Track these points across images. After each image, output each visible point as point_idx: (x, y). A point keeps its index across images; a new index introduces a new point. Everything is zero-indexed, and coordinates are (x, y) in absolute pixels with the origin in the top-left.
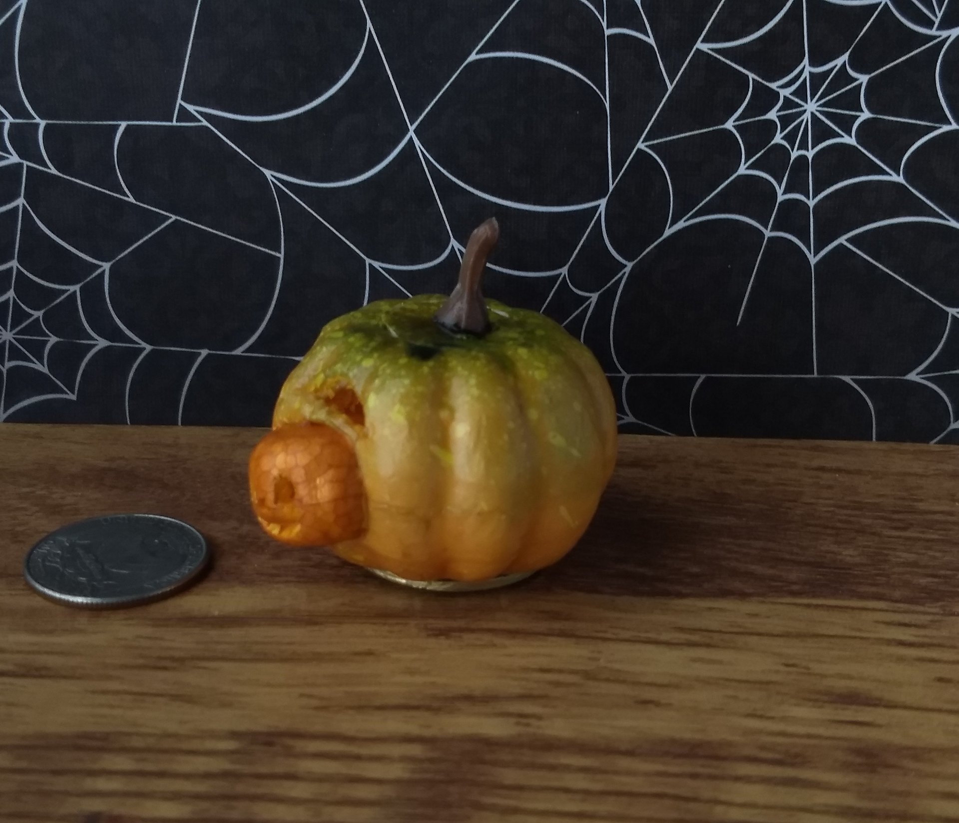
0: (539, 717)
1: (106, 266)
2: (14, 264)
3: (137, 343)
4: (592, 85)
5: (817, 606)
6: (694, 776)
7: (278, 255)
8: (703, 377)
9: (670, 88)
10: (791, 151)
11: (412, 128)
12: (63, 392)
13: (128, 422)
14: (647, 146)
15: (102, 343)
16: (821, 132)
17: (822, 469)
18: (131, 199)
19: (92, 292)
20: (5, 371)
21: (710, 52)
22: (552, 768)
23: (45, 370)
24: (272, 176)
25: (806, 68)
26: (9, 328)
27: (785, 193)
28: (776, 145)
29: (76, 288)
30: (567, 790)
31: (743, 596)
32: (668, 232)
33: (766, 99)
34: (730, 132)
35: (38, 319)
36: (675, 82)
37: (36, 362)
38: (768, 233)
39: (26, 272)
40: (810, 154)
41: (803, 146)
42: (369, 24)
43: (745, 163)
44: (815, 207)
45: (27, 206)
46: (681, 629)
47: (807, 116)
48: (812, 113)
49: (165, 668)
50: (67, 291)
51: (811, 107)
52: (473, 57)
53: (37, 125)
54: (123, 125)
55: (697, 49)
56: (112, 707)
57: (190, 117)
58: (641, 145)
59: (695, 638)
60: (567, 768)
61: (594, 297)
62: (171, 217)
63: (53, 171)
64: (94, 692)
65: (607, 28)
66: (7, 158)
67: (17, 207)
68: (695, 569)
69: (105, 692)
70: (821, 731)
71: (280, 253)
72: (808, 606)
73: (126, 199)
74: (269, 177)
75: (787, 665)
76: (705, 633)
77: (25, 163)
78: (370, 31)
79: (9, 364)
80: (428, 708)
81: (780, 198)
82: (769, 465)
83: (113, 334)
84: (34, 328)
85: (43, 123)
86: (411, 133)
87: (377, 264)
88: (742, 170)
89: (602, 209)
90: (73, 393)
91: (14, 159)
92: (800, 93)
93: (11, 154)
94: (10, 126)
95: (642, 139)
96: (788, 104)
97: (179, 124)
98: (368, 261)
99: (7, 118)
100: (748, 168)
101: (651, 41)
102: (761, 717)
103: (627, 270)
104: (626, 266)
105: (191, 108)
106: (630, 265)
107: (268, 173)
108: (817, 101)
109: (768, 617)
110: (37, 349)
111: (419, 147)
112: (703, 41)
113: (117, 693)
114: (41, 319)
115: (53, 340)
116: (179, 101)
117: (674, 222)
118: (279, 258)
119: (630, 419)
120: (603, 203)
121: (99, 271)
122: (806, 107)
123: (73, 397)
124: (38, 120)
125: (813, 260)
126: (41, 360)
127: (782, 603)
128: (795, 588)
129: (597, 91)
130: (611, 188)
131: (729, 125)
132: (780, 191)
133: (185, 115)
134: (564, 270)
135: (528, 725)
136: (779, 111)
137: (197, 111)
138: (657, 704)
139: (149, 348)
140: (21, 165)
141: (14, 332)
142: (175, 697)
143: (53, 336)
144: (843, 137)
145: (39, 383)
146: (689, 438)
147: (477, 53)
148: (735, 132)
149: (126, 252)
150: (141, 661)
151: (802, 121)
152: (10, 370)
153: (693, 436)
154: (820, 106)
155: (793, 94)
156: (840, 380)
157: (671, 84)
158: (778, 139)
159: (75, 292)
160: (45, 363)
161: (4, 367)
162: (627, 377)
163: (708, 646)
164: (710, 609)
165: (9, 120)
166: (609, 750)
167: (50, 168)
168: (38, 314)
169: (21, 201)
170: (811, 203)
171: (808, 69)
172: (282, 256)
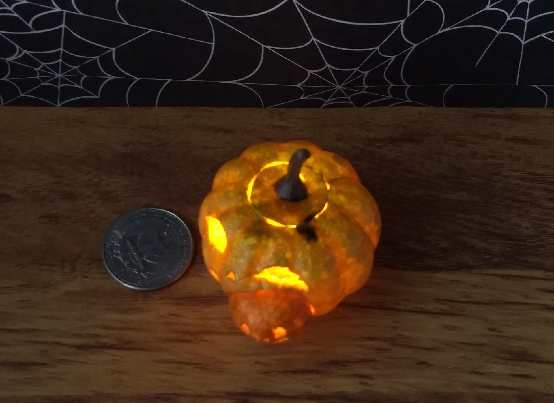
0: (371, 377)
1: (113, 49)
2: (61, 49)
3: (131, 77)
8: (452, 85)
12: (92, 95)
13: (128, 105)
15: (112, 77)
17: (515, 139)
18: (127, 24)
19: (106, 59)
20: (59, 88)
23: (82, 87)
24: (208, 13)
26: (60, 72)
27: (511, 17)
29: (96, 57)
32: (439, 32)
35: (76, 69)
37: (76, 84)
38: (499, 33)
39: (68, 52)
40: (530, 2)
43: (490, 5)
44: (529, 22)
45: (67, 27)
46: (438, 300)
49: (187, 341)
50: (91, 59)
56: (168, 373)
59: (445, 307)
61: (394, 57)
62: (149, 30)
63: (81, 13)
64: (157, 361)
66: (54, 9)
67: (62, 28)
68: (444, 245)
69: (162, 361)
70: (505, 383)
71: (212, 43)
72: (502, 276)
73: (124, 23)
74: (206, 14)
75: (491, 330)
76: (450, 303)
77: (65, 11)
79: (60, 86)
81: (509, 19)
82: (485, 137)
83: (118, 74)
84: (74, 72)
87: (268, 47)
88: (488, 8)
89: (402, 24)
90: (97, 96)
91: (58, 9)
93: (56, 8)
98: (263, 46)
100: (491, 7)
103: (414, 47)
104: (413, 45)
106: (415, 45)
107: (206, 12)
109: (482, 288)
110: (76, 80)
113: (168, 362)
114: (78, 69)
117: (444, 28)
118: (212, 45)
119: (409, 101)
120: (403, 22)
121: (109, 51)
123: (98, 97)
125: (524, 43)
126: (78, 84)
127: (489, 275)
128: (497, 260)
130: (409, 15)
132: (509, 16)
134: (377, 48)
135: (366, 384)
138: (428, 365)
139: (138, 79)
140: (62, 12)
141: (63, 74)
142: (197, 365)
143: (84, 75)
145: (78, 92)
146: (441, 108)
149: (125, 44)
150: (175, 335)
152: (61, 88)
153: (444, 107)
156: (531, 86)
159: (96, 59)
160: (81, 84)
161: (58, 86)
162: (409, 86)
163: (452, 314)
167: (79, 13)
168: (76, 67)
169: (63, 26)
170: (527, 21)
172: (213, 44)
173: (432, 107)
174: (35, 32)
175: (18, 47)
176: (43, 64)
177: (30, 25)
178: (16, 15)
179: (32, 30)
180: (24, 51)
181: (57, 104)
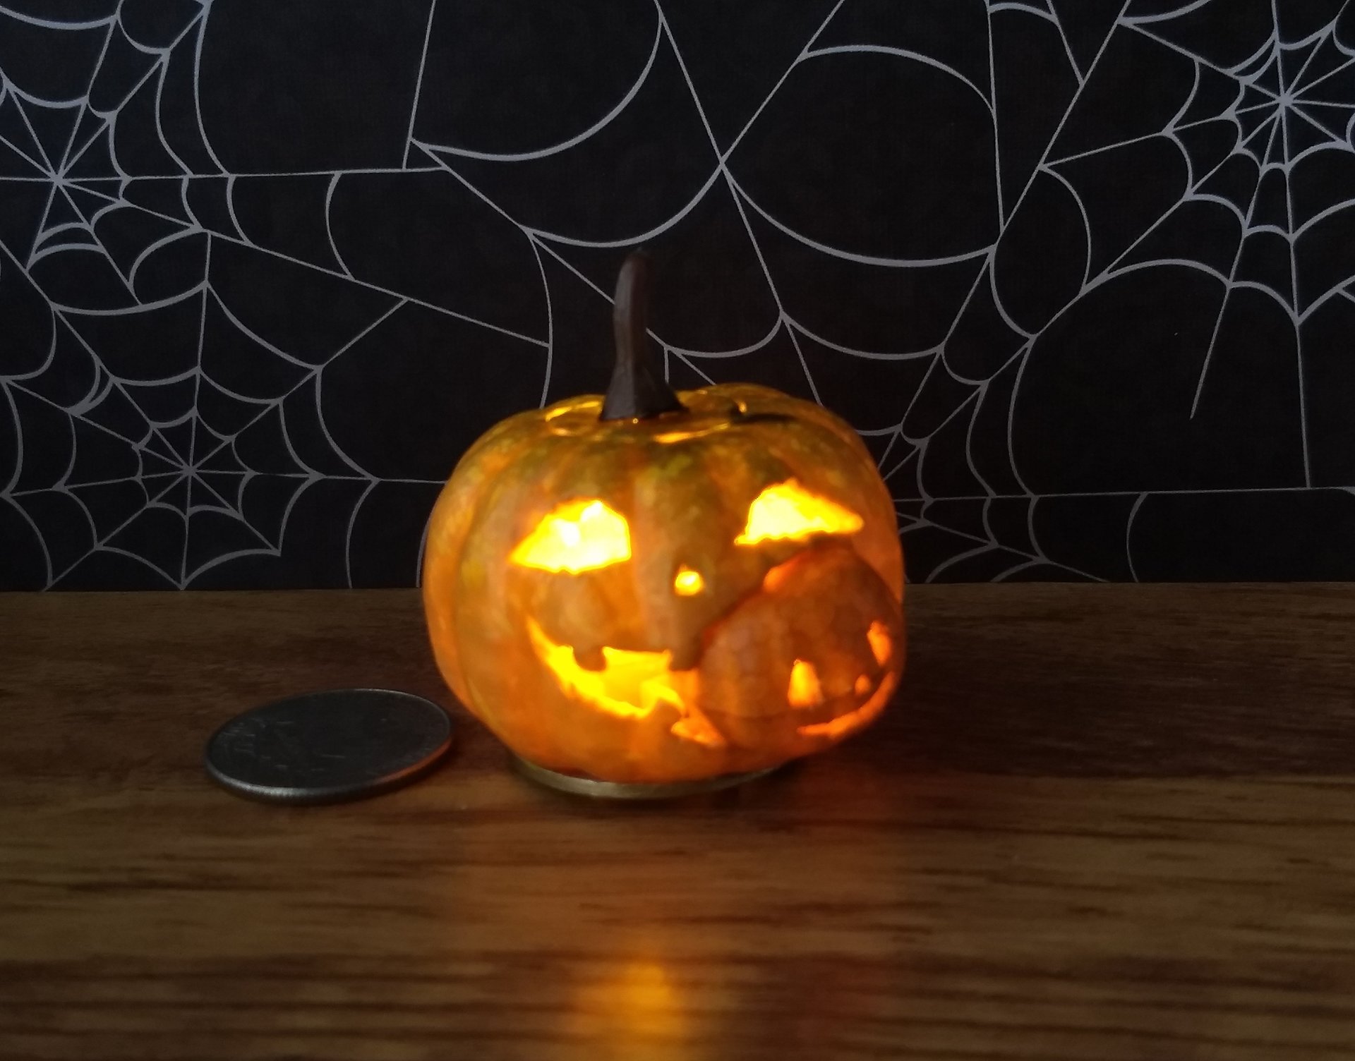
0: (926, 931)
1: (318, 370)
2: (197, 371)
3: (359, 475)
4: (971, 84)
5: (1332, 786)
6: (1162, 1005)
7: (545, 345)
8: (1144, 494)
9: (1082, 83)
10: (1258, 164)
11: (723, 159)
12: (263, 546)
13: (350, 583)
14: (1050, 168)
15: (314, 476)
16: (1302, 135)
18: (349, 277)
19: (300, 406)
20: (186, 518)
21: (1138, 29)
22: (950, 996)
23: (239, 516)
24: (536, 236)
25: (1276, 45)
26: (191, 459)
27: (1251, 226)
28: (1238, 156)
29: (278, 402)
30: (972, 1025)
31: (1221, 774)
32: (1086, 289)
33: (1221, 91)
34: (1170, 140)
35: (229, 446)
36: (1088, 75)
37: (228, 505)
38: (1230, 284)
39: (213, 383)
40: (1287, 167)
41: (1277, 156)
42: (662, 19)
43: (1193, 185)
44: (1299, 242)
45: (213, 291)
46: (1132, 818)
47: (1280, 113)
48: (1288, 110)
49: (393, 875)
50: (267, 405)
51: (1286, 100)
52: (804, 55)
53: (225, 180)
54: (337, 174)
55: (1119, 26)
56: (318, 923)
57: (425, 160)
58: (1042, 166)
59: (1153, 828)
60: (972, 996)
61: (984, 386)
62: (401, 299)
63: (247, 242)
64: (295, 906)
65: (990, 4)
66: (187, 227)
67: (201, 293)
68: (1147, 743)
69: (309, 906)
71: (547, 342)
73: (343, 276)
74: (531, 238)
75: (1292, 861)
76: (1168, 822)
77: (210, 233)
78: (663, 27)
79: (191, 510)
80: (765, 920)
81: (1247, 232)
82: (1246, 614)
83: (327, 463)
84: (225, 459)
85: (232, 178)
86: (722, 166)
87: (679, 352)
88: (1190, 195)
89: (991, 259)
90: (277, 546)
91: (196, 228)
92: (1269, 80)
93: (191, 222)
94: (189, 182)
95: (1044, 158)
96: (1252, 97)
97: (410, 170)
98: (667, 348)
99: (185, 173)
100: (1197, 192)
101: (1053, 17)
102: (1260, 928)
103: (1029, 345)
104: (1027, 339)
105: (425, 147)
106: (1033, 338)
107: (529, 232)
108: (1294, 91)
109: (1260, 800)
110: (228, 487)
111: (734, 187)
112: (1126, 15)
114: (233, 445)
115: (249, 474)
116: (410, 139)
117: (1093, 275)
118: (546, 349)
119: (1041, 559)
120: (992, 250)
121: (308, 377)
122: (1278, 100)
123: (276, 552)
124: (225, 174)
125: (1298, 320)
126: (234, 504)
128: (1299, 762)
129: (979, 92)
130: (1003, 229)
131: (1169, 131)
132: (1245, 222)
133: (418, 158)
134: (939, 350)
135: (912, 940)
136: (1239, 108)
137: (433, 151)
138: (1101, 912)
139: (375, 481)
140: (203, 236)
141: (199, 464)
143: (247, 468)
144: (1333, 140)
145: (230, 535)
146: (1127, 585)
147: (810, 50)
148: (1176, 140)
149: (343, 350)
151: (1274, 120)
152: (193, 518)
153: (1133, 581)
154: (1297, 98)
155: (1258, 82)
156: (1346, 492)
157: (1084, 77)
158: (1240, 148)
159: (277, 407)
160: (239, 504)
161: (185, 514)
162: (1034, 499)
163: (1173, 838)
164: (1173, 792)
165: (188, 176)
166: (1032, 972)
167: (242, 239)
168: (229, 439)
169: (204, 286)
170: (1292, 237)
171: (1279, 46)
172: (550, 346)
173: (1104, 581)
174: (141, 308)
175: (98, 363)
176: (154, 426)
177: (130, 285)
178: (100, 248)
179: (134, 304)
180: (115, 380)
181: (179, 582)
